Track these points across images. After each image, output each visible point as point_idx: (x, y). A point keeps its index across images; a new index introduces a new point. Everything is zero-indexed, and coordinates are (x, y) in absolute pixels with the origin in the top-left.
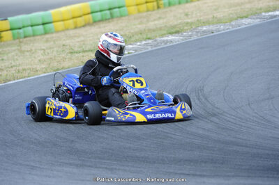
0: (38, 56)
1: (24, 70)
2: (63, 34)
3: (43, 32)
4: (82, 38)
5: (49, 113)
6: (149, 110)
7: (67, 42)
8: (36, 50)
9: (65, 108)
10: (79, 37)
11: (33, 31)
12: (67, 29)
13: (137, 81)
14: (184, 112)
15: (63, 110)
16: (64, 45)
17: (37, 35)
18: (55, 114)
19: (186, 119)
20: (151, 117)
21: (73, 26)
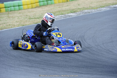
0: (16, 19)
1: (9, 25)
2: (27, 10)
3: (18, 9)
4: (34, 13)
5: (20, 46)
6: (63, 47)
7: (28, 14)
8: (15, 17)
9: (27, 44)
10: (33, 12)
11: (14, 8)
12: (29, 8)
13: (58, 34)
14: (78, 48)
15: (26, 45)
16: (27, 15)
17: (16, 11)
18: (22, 47)
19: (79, 51)
20: (64, 50)
21: (31, 7)
